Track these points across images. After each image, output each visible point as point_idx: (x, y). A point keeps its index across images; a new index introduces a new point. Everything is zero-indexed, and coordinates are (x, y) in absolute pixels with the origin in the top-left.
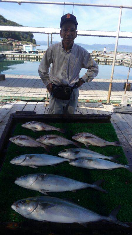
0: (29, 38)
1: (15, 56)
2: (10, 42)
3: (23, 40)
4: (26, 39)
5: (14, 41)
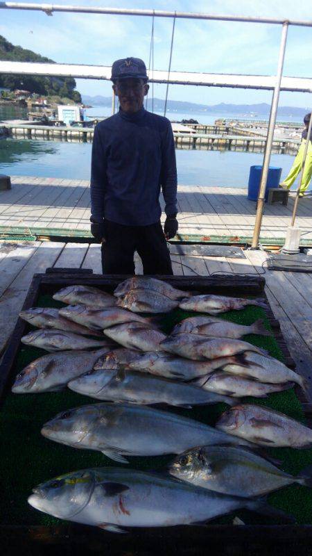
0: (64, 89)
1: (33, 131)
2: (20, 98)
3: (52, 94)
4: (58, 91)
5: (30, 95)
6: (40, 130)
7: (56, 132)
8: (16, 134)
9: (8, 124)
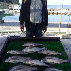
0: (17, 2)
1: (10, 11)
2: (7, 4)
3: (14, 3)
4: (15, 3)
5: (9, 4)
6: (11, 11)
7: (15, 11)
8: (6, 12)
9: (4, 10)
